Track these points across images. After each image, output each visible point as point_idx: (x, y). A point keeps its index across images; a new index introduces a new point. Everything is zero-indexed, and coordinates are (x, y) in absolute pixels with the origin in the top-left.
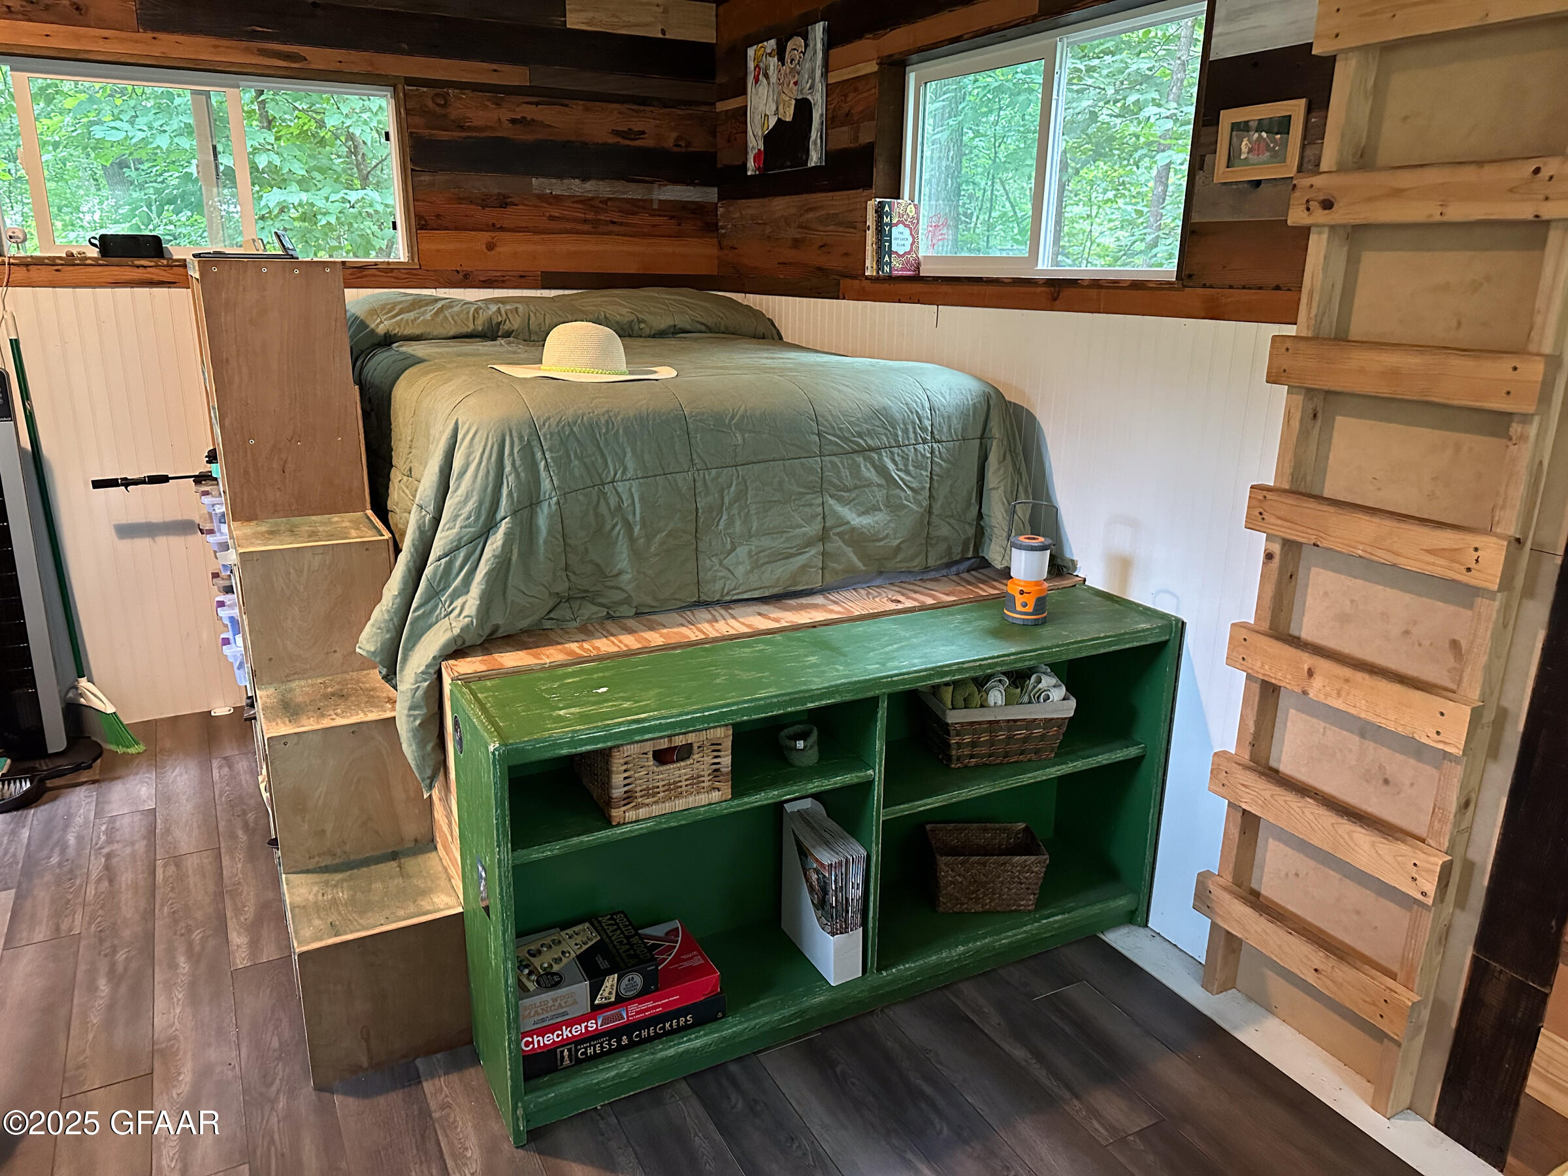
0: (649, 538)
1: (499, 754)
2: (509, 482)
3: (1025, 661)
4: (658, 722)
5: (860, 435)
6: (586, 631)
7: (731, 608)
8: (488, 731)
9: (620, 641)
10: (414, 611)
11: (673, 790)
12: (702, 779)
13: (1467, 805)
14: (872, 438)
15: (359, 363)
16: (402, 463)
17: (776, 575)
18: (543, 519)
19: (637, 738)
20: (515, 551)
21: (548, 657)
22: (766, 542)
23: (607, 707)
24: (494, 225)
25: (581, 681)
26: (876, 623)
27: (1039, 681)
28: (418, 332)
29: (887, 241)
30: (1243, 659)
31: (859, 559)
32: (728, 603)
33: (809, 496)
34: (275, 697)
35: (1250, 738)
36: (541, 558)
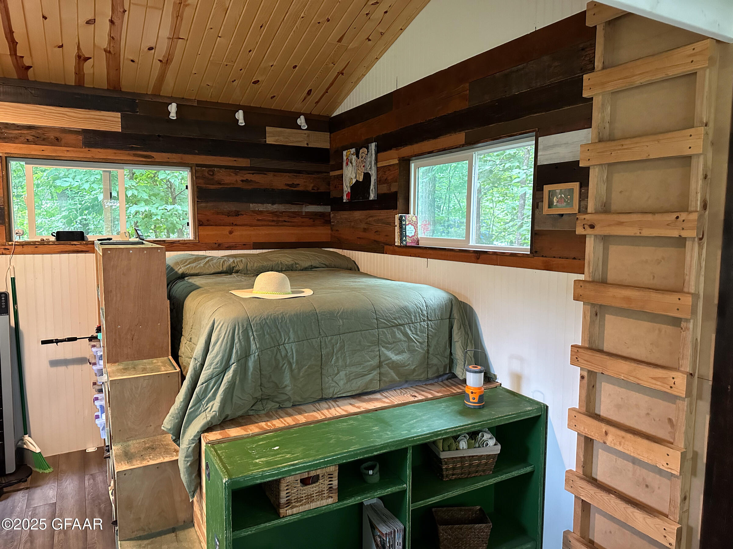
0: (299, 370)
1: (228, 484)
2: (237, 346)
3: (476, 427)
4: (303, 465)
5: (395, 319)
6: (269, 416)
7: (337, 401)
8: (222, 471)
9: (285, 421)
10: (190, 409)
11: (310, 498)
12: (324, 492)
13: (685, 498)
14: (401, 320)
15: (169, 286)
16: (187, 335)
17: (358, 385)
18: (251, 364)
19: (293, 473)
20: (238, 379)
21: (251, 431)
22: (353, 369)
23: (279, 458)
24: (233, 223)
25: (267, 443)
26: (405, 408)
27: (483, 436)
28: (197, 272)
29: (404, 231)
30: (575, 426)
31: (396, 376)
32: (336, 399)
33: (372, 348)
34: (121, 450)
35: (582, 464)
36: (250, 381)
